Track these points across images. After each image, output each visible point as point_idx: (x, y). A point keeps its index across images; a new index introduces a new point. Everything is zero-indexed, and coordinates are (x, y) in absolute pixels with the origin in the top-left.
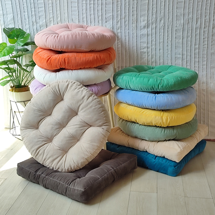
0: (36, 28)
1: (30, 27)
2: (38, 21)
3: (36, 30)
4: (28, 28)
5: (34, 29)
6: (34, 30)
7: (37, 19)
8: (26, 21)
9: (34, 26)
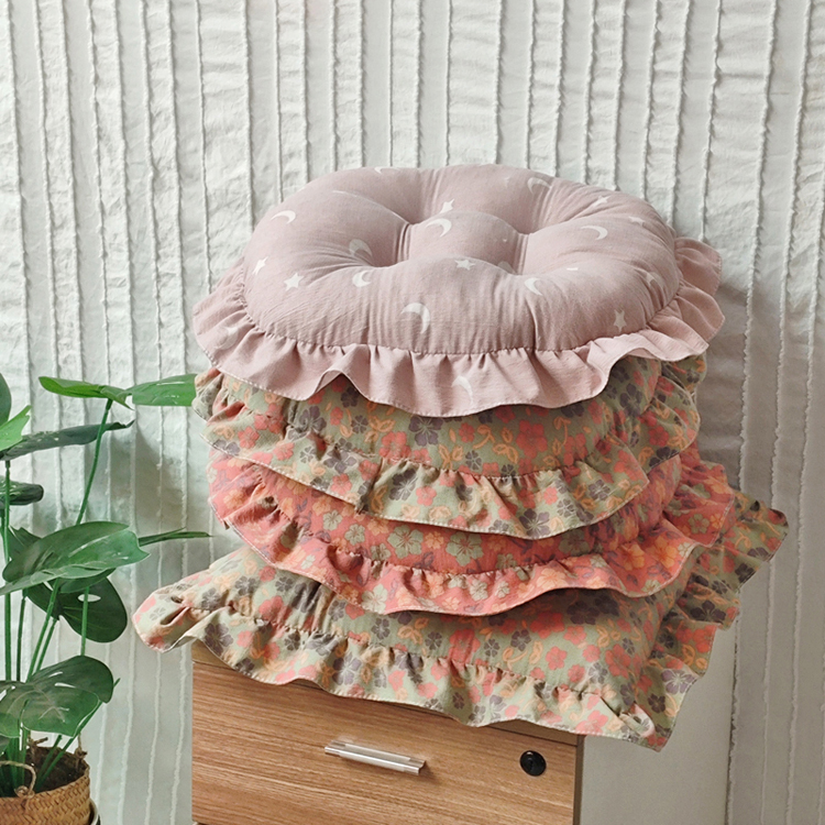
0: (174, 212)
1: (134, 197)
2: (194, 161)
3: (176, 230)
4: (117, 204)
5: (159, 214)
6: (164, 227)
7: (191, 146)
8: (104, 151)
9: (165, 196)
